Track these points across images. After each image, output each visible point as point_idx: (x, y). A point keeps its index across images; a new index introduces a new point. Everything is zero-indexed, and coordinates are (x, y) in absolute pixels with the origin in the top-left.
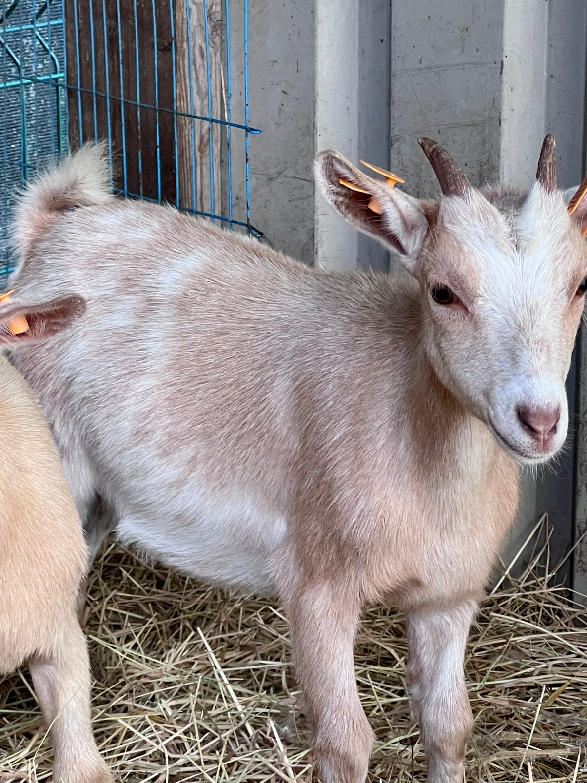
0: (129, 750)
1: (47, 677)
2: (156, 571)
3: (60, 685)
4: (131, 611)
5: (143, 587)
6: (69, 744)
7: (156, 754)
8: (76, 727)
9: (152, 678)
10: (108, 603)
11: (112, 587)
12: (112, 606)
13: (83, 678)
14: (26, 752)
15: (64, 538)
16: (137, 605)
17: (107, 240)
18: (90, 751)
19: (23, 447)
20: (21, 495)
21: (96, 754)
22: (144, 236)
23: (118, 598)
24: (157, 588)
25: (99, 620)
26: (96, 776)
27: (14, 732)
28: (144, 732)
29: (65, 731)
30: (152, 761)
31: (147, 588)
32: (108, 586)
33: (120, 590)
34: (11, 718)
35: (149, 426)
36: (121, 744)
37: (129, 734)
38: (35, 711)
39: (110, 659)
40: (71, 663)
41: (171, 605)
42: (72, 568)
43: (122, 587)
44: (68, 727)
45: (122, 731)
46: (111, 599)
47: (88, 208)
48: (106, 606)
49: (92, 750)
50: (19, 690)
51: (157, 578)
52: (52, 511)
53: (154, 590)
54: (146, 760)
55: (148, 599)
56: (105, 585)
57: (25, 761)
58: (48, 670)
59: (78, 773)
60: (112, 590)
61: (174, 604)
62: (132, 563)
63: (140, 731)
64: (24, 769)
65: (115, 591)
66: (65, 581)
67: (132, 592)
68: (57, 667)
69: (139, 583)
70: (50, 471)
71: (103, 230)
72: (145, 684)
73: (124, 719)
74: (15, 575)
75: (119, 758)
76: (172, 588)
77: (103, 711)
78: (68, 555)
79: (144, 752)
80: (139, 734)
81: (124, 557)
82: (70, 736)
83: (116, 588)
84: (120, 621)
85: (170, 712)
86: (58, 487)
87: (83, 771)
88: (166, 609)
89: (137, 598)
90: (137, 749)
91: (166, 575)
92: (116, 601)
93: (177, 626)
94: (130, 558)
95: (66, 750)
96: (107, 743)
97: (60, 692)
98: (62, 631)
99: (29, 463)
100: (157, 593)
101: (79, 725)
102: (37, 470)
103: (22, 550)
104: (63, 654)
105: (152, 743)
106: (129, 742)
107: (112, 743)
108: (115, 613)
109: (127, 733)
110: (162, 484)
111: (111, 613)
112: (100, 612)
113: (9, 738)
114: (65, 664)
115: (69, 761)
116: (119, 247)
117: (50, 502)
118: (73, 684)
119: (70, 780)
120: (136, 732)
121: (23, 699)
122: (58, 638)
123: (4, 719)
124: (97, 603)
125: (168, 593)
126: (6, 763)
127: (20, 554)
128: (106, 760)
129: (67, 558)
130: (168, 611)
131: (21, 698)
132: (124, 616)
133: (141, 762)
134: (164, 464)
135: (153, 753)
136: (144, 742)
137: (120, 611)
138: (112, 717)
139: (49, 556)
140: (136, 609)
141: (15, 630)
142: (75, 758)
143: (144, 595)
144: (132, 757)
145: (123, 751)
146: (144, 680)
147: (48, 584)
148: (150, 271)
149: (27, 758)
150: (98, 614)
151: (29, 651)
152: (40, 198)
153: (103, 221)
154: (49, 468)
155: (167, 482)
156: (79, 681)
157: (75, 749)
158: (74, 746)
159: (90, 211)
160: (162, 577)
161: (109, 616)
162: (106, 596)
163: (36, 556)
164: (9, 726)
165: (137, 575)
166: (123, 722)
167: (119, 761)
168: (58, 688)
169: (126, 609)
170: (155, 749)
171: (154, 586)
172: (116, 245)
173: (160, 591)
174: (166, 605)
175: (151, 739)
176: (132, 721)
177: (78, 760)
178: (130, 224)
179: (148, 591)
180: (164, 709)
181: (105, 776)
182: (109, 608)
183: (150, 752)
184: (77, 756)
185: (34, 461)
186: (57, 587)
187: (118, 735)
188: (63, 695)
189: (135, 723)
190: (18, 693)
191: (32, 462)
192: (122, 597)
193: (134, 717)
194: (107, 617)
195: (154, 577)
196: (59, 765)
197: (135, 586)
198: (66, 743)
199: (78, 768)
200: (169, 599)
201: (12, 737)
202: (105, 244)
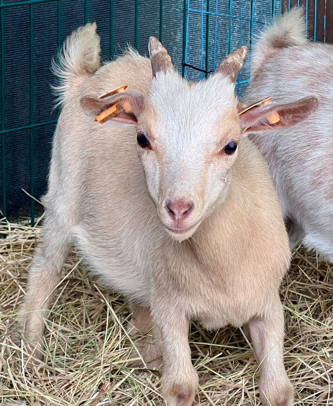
0: (302, 376)
1: (259, 329)
2: (319, 270)
3: (267, 333)
4: (303, 294)
5: (311, 279)
6: (270, 369)
7: (319, 380)
8: (275, 359)
9: (318, 334)
10: (290, 288)
11: (292, 278)
12: (292, 290)
13: (280, 330)
14: (241, 373)
15: (278, 247)
16: (307, 290)
17: (303, 65)
18: (282, 375)
19: (257, 191)
20: (256, 221)
21: (285, 377)
22: (325, 63)
23: (296, 285)
24: (319, 280)
25: (284, 298)
26: (285, 389)
27: (233, 359)
28: (312, 366)
29: (267, 362)
30: (316, 384)
31: (313, 280)
32: (290, 277)
33: (298, 281)
34: (231, 351)
35: (320, 180)
36: (298, 373)
37: (302, 367)
38: (246, 348)
39: (290, 322)
40: (274, 321)
41: (328, 291)
42: (282, 266)
43: (299, 279)
44: (270, 360)
45: (299, 364)
46: (292, 285)
47: (296, 47)
48: (289, 290)
49: (284, 374)
50: (235, 336)
51: (320, 274)
52: (272, 231)
53: (318, 281)
54: (313, 383)
55: (314, 287)
56: (289, 277)
57: (241, 378)
58: (260, 325)
59: (275, 387)
60: (293, 280)
61: (330, 291)
62: (305, 265)
63: (310, 365)
64: (240, 383)
65: (294, 281)
66: (276, 273)
67: (305, 282)
68: (266, 323)
69: (309, 277)
70: (272, 207)
71: (302, 58)
72: (314, 337)
73: (300, 358)
74: (249, 268)
75: (297, 381)
76: (329, 281)
77: (288, 351)
78: (279, 258)
79: (312, 378)
80: (310, 367)
81: (300, 261)
82: (270, 365)
83: (295, 279)
84: (296, 299)
85: (329, 355)
86: (276, 217)
87: (278, 386)
88: (324, 293)
89: (307, 286)
90: (307, 376)
91: (325, 273)
92: (294, 286)
93: (331, 304)
94: (304, 262)
95: (268, 373)
96: (290, 371)
97: (267, 338)
98: (271, 302)
99: (260, 202)
100: (320, 283)
101: (276, 358)
102: (265, 206)
103: (254, 254)
104: (271, 316)
105: (317, 373)
106: (303, 371)
107: (292, 371)
108: (294, 294)
109: (301, 365)
110: (327, 214)
111: (291, 294)
112: (284, 293)
113: (230, 363)
114: (271, 321)
115: (269, 380)
116: (309, 69)
117: (271, 226)
118: (275, 333)
119: (270, 391)
120: (307, 365)
121: (238, 341)
122: (268, 307)
123: (227, 351)
124: (283, 287)
125: (327, 284)
126: (230, 378)
127: (253, 256)
128: (291, 381)
129: (279, 259)
130: (326, 294)
131: (236, 340)
132: (299, 296)
133: (310, 384)
134: (328, 203)
135: (317, 380)
136: (312, 372)
137: (297, 293)
138: (292, 355)
139: (269, 258)
140: (307, 292)
141: (247, 302)
142: (273, 378)
143: (313, 284)
144: (304, 380)
145: (299, 377)
146: (313, 335)
147: (267, 274)
148: (325, 84)
149: (242, 376)
150: (283, 294)
151: (253, 314)
152: (268, 40)
153: (303, 54)
154: (272, 205)
155: (329, 214)
156: (278, 332)
157: (273, 372)
158: (273, 371)
159: (296, 48)
160: (323, 274)
161: (290, 296)
162: (289, 284)
163: (262, 257)
164: (231, 355)
165: (308, 272)
166: (300, 359)
167: (296, 382)
168: (265, 336)
169: (300, 292)
170: (318, 377)
171: (318, 280)
172: (307, 68)
173: (321, 282)
174: (325, 291)
175: (317, 370)
176: (305, 359)
177: (275, 379)
178: (317, 56)
179: (314, 282)
180: (325, 353)
181: (290, 390)
182: (290, 291)
183: (315, 379)
184: (274, 377)
185: (263, 200)
186: (272, 276)
187: (296, 366)
188: (268, 340)
189: (306, 360)
190: (235, 337)
191: (262, 201)
192: (299, 284)
193: (306, 356)
194: (288, 297)
195: (318, 274)
196: (263, 381)
197: (307, 278)
198: (268, 368)
199: (275, 385)
200: (327, 288)
201: (232, 363)
202: (302, 67)
